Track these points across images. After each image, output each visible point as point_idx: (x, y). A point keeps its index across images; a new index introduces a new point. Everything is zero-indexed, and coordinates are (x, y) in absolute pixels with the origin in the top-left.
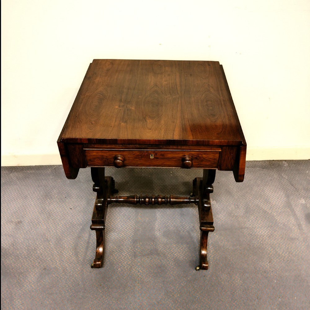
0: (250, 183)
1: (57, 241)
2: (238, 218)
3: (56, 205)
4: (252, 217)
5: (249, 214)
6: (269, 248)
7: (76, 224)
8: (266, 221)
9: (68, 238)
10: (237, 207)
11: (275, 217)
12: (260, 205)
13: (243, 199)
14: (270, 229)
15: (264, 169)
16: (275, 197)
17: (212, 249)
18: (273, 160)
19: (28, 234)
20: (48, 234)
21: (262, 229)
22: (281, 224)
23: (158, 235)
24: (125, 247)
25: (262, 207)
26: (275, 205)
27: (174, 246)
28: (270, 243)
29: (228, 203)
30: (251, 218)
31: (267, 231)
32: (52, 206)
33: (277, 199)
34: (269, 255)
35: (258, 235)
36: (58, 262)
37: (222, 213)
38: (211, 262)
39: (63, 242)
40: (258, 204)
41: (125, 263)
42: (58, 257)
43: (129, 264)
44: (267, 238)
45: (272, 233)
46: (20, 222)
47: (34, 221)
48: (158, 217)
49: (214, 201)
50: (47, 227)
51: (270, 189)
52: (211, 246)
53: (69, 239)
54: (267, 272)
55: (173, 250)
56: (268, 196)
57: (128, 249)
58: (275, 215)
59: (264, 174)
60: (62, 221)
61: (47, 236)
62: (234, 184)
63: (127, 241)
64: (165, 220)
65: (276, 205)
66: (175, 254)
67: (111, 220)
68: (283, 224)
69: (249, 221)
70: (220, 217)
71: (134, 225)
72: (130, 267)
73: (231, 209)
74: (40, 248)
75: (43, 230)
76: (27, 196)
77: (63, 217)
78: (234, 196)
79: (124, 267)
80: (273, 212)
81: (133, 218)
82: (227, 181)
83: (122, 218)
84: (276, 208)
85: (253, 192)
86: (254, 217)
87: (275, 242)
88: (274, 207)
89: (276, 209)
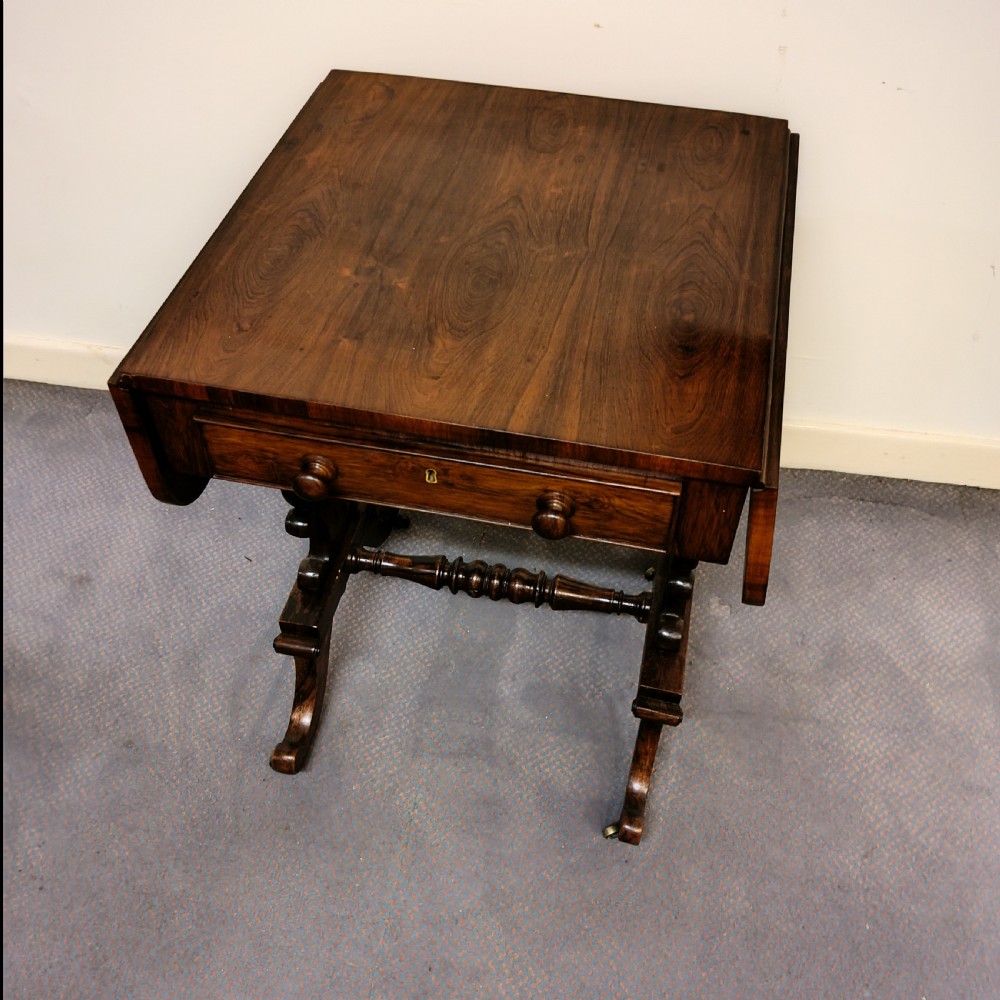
0: (871, 560)
1: (183, 659)
2: (792, 680)
3: (206, 540)
4: (843, 687)
5: (837, 672)
6: (876, 807)
7: (253, 614)
8: (890, 707)
9: (221, 653)
10: (799, 639)
11: (928, 700)
12: (884, 645)
13: (827, 614)
14: (899, 740)
15: (935, 518)
16: (947, 627)
17: (676, 772)
18: (978, 488)
19: (103, 623)
20: (163, 632)
21: (868, 735)
22: (943, 727)
23: (507, 692)
24: (389, 716)
25: (892, 655)
26: (939, 655)
27: (551, 740)
28: (883, 788)
29: (771, 620)
30: (838, 689)
31: (886, 745)
32: (194, 541)
33: (954, 634)
34: (870, 832)
35: (849, 753)
36: (171, 728)
37: (741, 654)
38: (661, 819)
39: (201, 665)
40: (880, 641)
41: (379, 769)
42: (178, 713)
43: (391, 775)
44: (878, 768)
45: (900, 755)
46: (83, 580)
47: (126, 584)
48: (520, 633)
49: (723, 607)
50: (163, 609)
51: (937, 593)
52: (675, 764)
53: (223, 661)
54: (846, 888)
55: (543, 754)
56: (922, 616)
57: (399, 724)
58: (931, 690)
59: (929, 533)
60: (214, 596)
61: (157, 637)
62: (811, 556)
63: (400, 696)
64: (542, 645)
65: (944, 655)
66: (547, 770)
67: (367, 618)
68: (948, 728)
69: (829, 697)
70: (730, 666)
71: (436, 645)
72: (391, 784)
73: (775, 645)
74: (128, 674)
75: (148, 617)
76: (123, 497)
77: (219, 584)
78: (798, 600)
79: (374, 781)
80: (925, 679)
81: (437, 622)
82: (786, 543)
83: (401, 616)
84: (940, 664)
85: (870, 594)
86: (852, 686)
87: (902, 786)
88: (936, 660)
89: (940, 669)
